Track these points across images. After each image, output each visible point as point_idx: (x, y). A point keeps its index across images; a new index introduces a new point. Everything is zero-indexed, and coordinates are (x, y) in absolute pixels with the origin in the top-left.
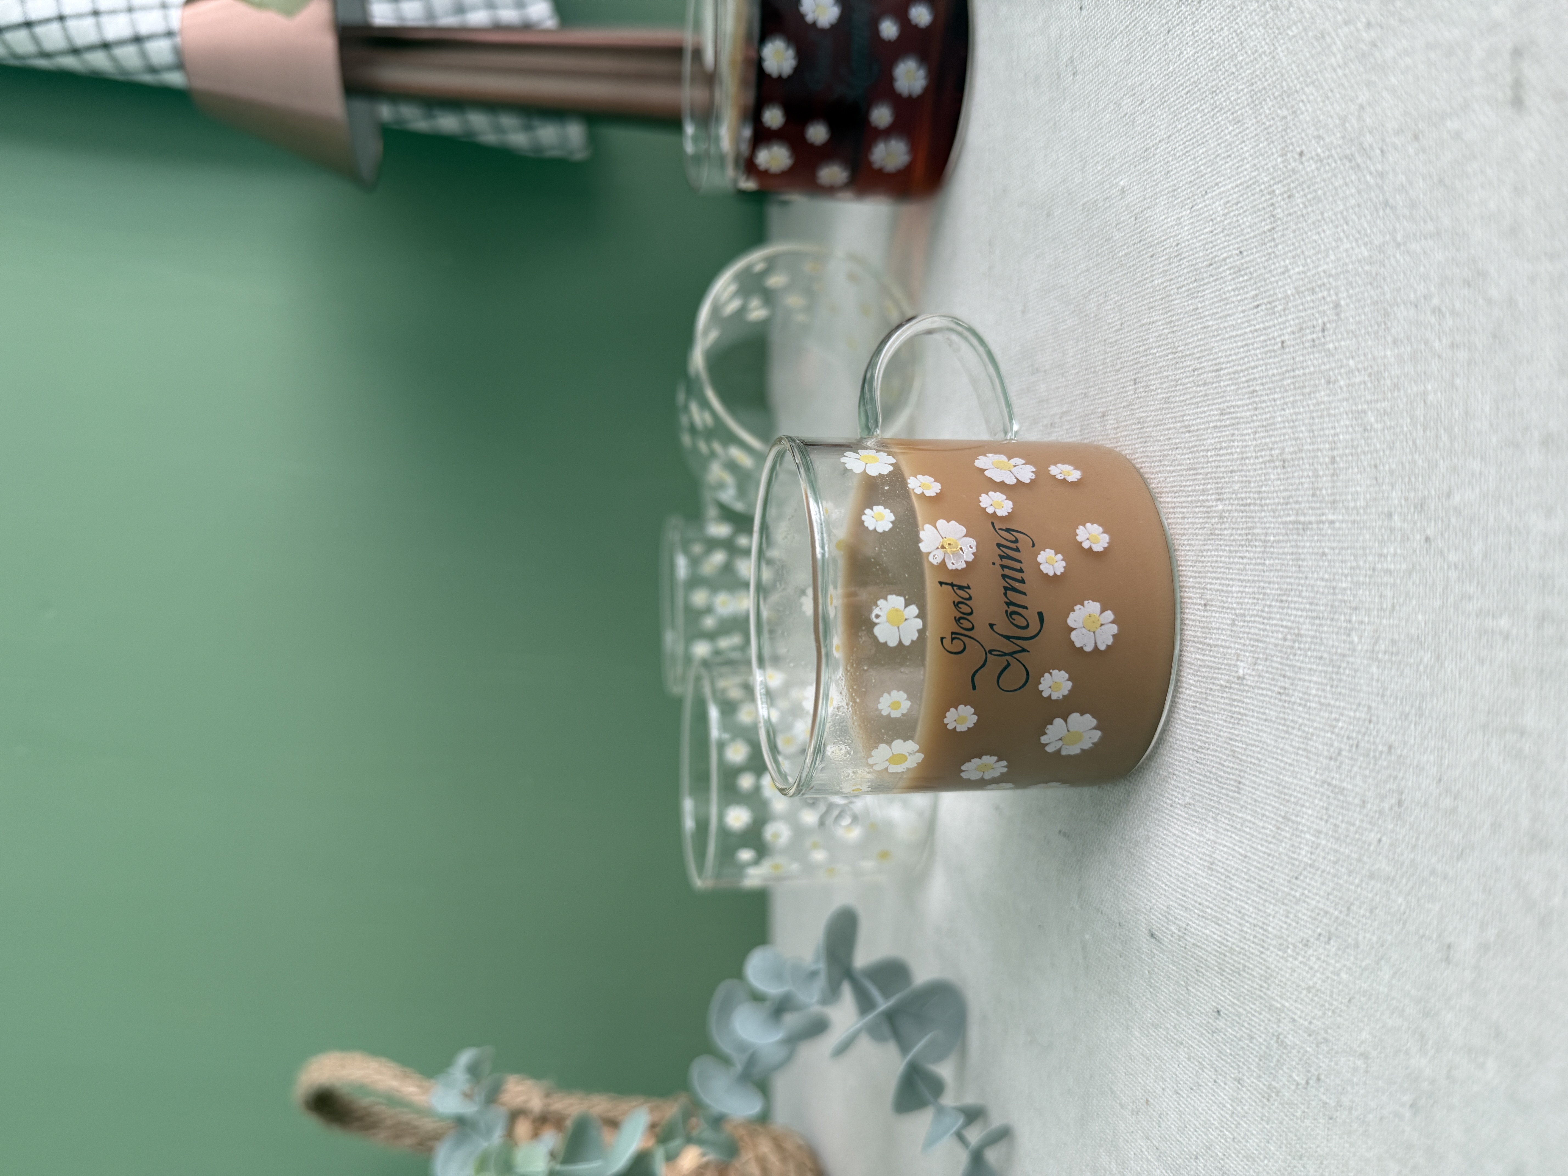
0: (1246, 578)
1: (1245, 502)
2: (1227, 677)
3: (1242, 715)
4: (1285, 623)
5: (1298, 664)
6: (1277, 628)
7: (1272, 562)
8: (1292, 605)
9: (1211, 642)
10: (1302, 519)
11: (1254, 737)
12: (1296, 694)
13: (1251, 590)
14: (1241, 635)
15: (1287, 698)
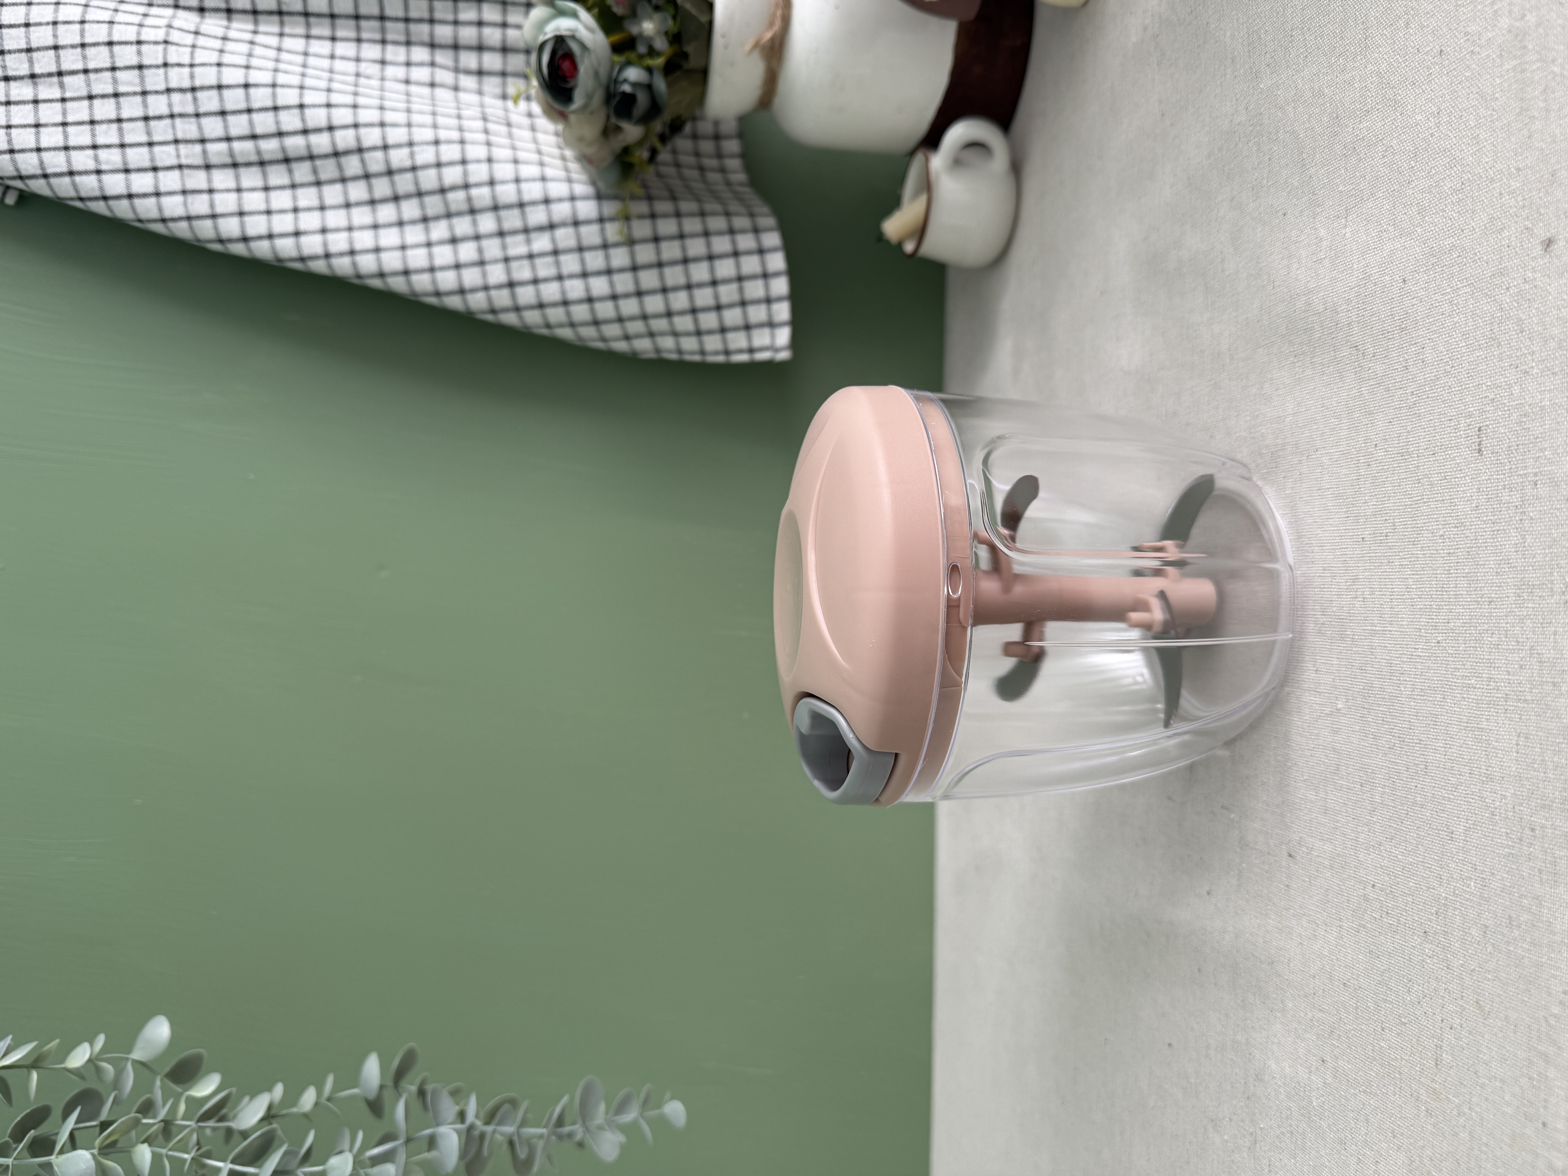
0: (1341, 657)
1: (1340, 617)
2: (1329, 710)
3: (1339, 729)
4: (1364, 681)
5: (1371, 702)
6: (1359, 683)
7: (1356, 649)
8: (1368, 672)
9: (1320, 690)
10: (1374, 628)
11: (1346, 740)
13: (1344, 663)
14: (1338, 687)
15: (1365, 719)
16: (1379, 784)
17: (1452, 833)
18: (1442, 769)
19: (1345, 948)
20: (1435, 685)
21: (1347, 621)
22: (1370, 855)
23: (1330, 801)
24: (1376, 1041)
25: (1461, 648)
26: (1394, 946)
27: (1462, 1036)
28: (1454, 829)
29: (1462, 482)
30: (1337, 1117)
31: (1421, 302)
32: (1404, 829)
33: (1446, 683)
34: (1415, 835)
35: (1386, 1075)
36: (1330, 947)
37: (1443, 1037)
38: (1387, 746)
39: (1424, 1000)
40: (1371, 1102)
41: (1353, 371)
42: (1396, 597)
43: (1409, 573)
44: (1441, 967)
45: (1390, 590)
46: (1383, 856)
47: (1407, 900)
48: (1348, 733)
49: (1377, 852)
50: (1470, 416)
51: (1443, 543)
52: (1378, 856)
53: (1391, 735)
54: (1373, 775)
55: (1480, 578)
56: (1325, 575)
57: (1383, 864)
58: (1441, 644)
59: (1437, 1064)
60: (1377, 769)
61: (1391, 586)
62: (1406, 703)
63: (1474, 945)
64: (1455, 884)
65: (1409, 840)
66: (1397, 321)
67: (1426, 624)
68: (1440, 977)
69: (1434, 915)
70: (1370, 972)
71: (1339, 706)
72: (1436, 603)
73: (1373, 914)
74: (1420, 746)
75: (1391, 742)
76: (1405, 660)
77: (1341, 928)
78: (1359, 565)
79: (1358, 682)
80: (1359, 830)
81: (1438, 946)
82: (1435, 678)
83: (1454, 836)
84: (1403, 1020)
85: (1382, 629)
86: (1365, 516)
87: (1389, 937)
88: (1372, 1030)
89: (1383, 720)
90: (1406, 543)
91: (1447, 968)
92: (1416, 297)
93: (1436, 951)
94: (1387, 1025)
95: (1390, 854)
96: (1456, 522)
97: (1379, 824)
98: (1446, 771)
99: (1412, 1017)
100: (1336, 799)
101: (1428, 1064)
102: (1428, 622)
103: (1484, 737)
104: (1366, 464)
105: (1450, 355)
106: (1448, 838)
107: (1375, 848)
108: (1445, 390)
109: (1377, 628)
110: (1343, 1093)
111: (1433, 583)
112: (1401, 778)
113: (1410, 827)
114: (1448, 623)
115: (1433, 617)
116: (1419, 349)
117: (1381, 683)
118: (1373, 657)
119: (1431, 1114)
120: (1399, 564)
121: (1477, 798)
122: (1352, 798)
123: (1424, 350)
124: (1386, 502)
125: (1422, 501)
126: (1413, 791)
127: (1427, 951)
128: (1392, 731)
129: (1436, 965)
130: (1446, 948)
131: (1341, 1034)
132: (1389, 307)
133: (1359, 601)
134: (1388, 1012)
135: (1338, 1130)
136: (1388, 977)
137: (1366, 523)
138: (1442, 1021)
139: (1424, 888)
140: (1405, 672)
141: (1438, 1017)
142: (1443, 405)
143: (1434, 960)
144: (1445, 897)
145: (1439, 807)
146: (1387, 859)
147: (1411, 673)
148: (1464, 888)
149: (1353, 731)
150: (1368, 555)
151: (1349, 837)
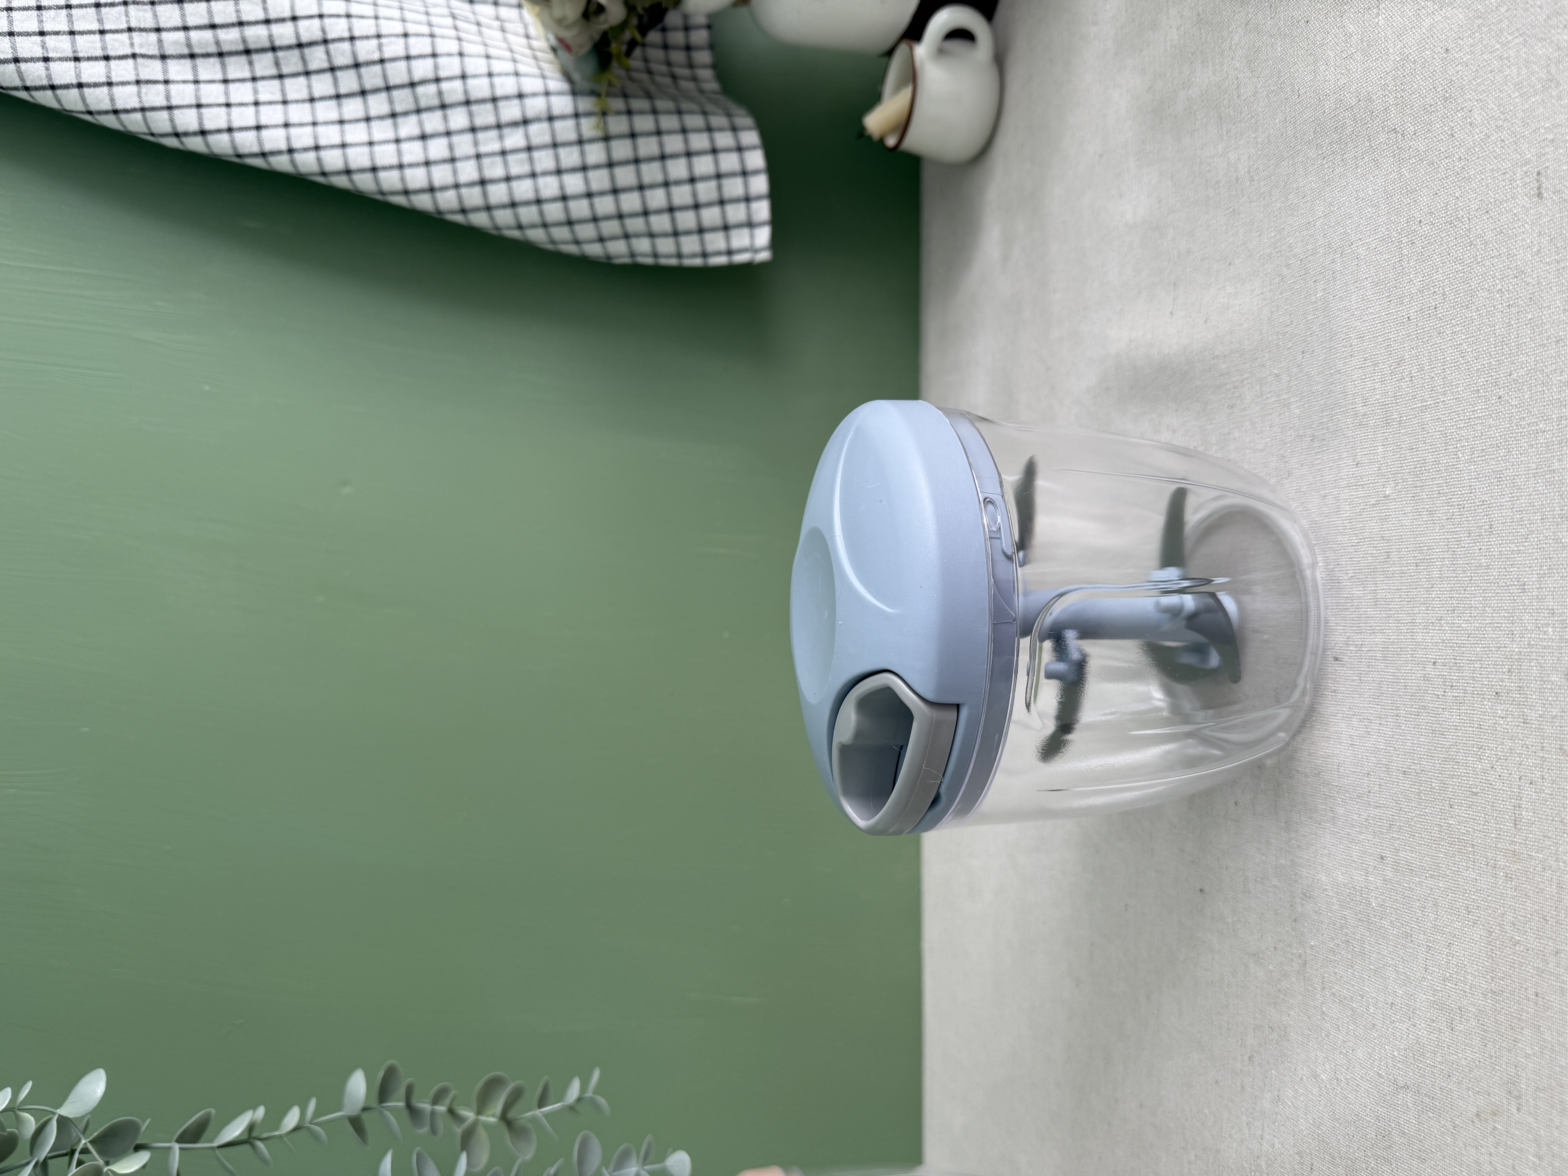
0: (1388, 443)
1: (1384, 403)
2: (1376, 499)
3: (1388, 515)
4: (1415, 459)
5: (1425, 478)
6: (1410, 464)
7: (1405, 430)
8: (1420, 449)
10: (1425, 404)
11: (1397, 525)
12: (1424, 493)
14: (1385, 474)
15: (1419, 497)
16: (1437, 558)
17: (1524, 584)
18: (1509, 524)
19: (1403, 736)
20: (1498, 442)
21: (1393, 405)
22: (1429, 633)
23: (1380, 591)
24: (1444, 821)
25: (1526, 396)
26: (1461, 717)
27: (1544, 788)
28: (1526, 580)
29: (1520, 231)
30: (1401, 911)
31: (1467, 66)
32: (1468, 596)
33: (1511, 435)
34: (1481, 599)
35: (1456, 853)
36: (1387, 739)
37: (1521, 795)
38: (1445, 517)
39: (1498, 763)
40: (1440, 885)
41: (1392, 154)
42: (1449, 366)
43: (1464, 337)
44: (1517, 724)
45: (1442, 360)
46: (1445, 630)
47: (1474, 667)
48: (1398, 518)
49: (1437, 628)
50: (1527, 163)
51: (1501, 297)
52: (1439, 632)
53: (1448, 506)
54: (1430, 551)
55: (1545, 321)
56: (1366, 365)
57: (1444, 638)
58: (1503, 399)
59: (1516, 825)
60: (1434, 544)
61: (1443, 357)
62: (1465, 468)
63: (1555, 691)
64: (1529, 636)
65: (1474, 606)
66: (1441, 92)
67: (1485, 383)
68: (1516, 735)
69: (1507, 673)
70: (1434, 752)
71: (1387, 492)
72: (1496, 359)
73: (1436, 692)
74: (1483, 507)
75: (1449, 512)
76: (1462, 425)
77: (1397, 716)
78: (1405, 345)
79: (1408, 462)
80: (1415, 612)
81: (1512, 704)
82: (1497, 434)
83: (1526, 587)
84: (1474, 790)
85: (1435, 401)
86: (1410, 295)
87: (1454, 710)
88: (1439, 810)
89: (1439, 493)
90: (1458, 309)
91: (1524, 723)
92: (1461, 64)
93: (1510, 709)
94: (1456, 801)
95: (1452, 625)
96: (1515, 272)
97: (1439, 599)
98: (1514, 524)
99: (1485, 785)
100: (1388, 587)
101: (1506, 827)
102: (1487, 381)
103: (1557, 478)
104: (1410, 243)
105: (1502, 109)
106: (1520, 591)
107: (1435, 624)
108: (1497, 146)
109: (1429, 403)
110: (1406, 885)
111: (1491, 340)
112: (1463, 545)
113: (1474, 592)
114: (1510, 375)
115: (1493, 374)
116: (1466, 113)
117: (1435, 456)
118: (1424, 432)
119: (1511, 878)
120: (1451, 331)
121: (1551, 541)
122: (1406, 581)
123: (1472, 112)
124: (1435, 274)
125: (1475, 262)
126: (1476, 554)
127: (1499, 712)
128: (1449, 501)
129: (1510, 723)
130: (1522, 703)
131: (1401, 824)
132: (1431, 81)
133: (1407, 381)
134: (1456, 787)
135: (1402, 924)
136: (1455, 752)
137: (1412, 302)
138: (1520, 779)
139: (1493, 649)
140: (1462, 438)
141: (1515, 776)
142: (1496, 161)
143: (1508, 720)
144: (1518, 651)
145: (1508, 563)
146: (1449, 632)
147: (1469, 437)
148: (1541, 636)
149: (1404, 514)
150: (1416, 332)
151: (1404, 621)
